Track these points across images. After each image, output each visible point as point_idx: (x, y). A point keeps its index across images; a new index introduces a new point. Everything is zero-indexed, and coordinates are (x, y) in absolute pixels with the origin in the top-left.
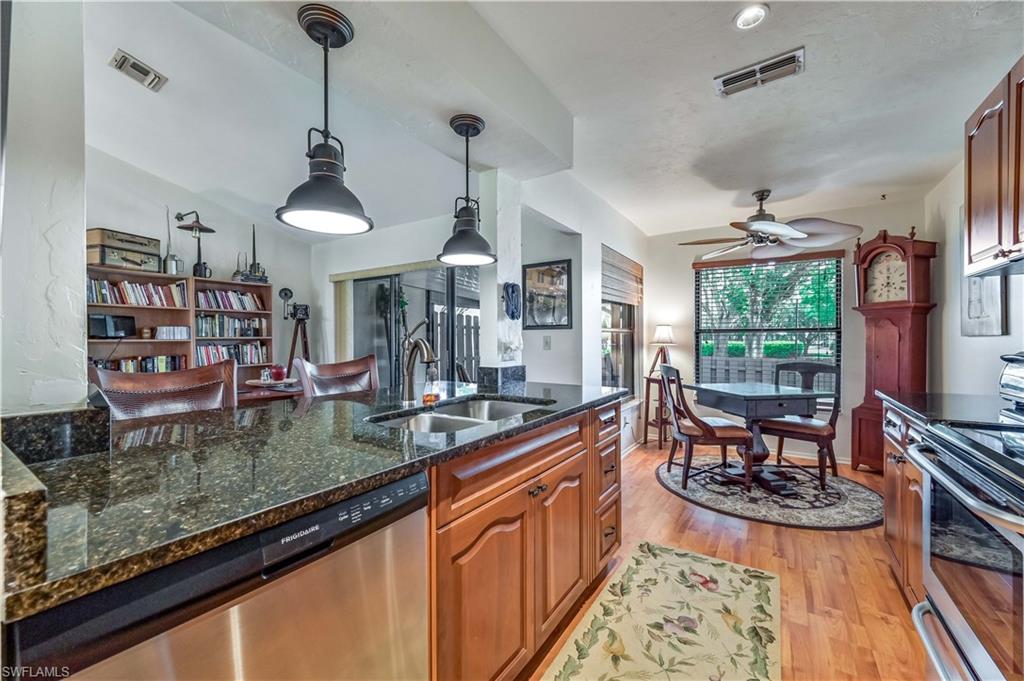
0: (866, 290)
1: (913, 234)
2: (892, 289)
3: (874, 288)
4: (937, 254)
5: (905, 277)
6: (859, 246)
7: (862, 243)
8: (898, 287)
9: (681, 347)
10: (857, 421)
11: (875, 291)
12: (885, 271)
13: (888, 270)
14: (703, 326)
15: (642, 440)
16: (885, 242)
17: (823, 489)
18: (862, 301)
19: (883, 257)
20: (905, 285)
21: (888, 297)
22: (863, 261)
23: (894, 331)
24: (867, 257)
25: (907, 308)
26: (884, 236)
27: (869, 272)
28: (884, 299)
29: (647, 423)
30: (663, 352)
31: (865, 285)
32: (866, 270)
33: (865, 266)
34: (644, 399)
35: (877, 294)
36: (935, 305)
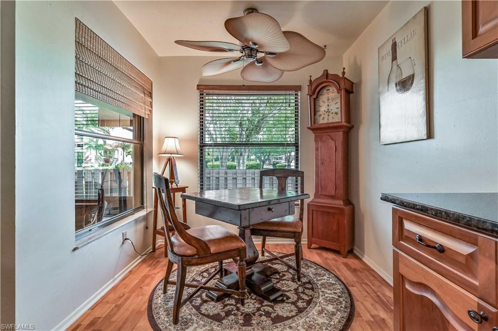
0: (315, 115)
1: (344, 73)
2: (330, 114)
3: (320, 113)
4: (354, 90)
5: (338, 105)
6: (311, 81)
7: (313, 79)
8: (334, 113)
9: (187, 158)
10: (311, 212)
11: (320, 115)
12: (326, 100)
13: (328, 100)
14: (207, 140)
15: (150, 248)
16: (327, 79)
17: (299, 280)
18: (313, 123)
19: (325, 91)
20: (339, 111)
21: (328, 119)
22: (314, 93)
23: (332, 144)
24: (316, 89)
25: (341, 127)
26: (326, 74)
27: (317, 102)
28: (325, 121)
29: (156, 232)
30: (171, 162)
31: (315, 111)
32: (315, 99)
33: (315, 96)
34: (152, 209)
35: (322, 117)
36: (353, 126)
